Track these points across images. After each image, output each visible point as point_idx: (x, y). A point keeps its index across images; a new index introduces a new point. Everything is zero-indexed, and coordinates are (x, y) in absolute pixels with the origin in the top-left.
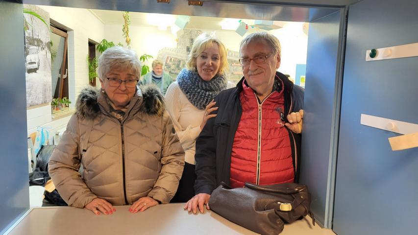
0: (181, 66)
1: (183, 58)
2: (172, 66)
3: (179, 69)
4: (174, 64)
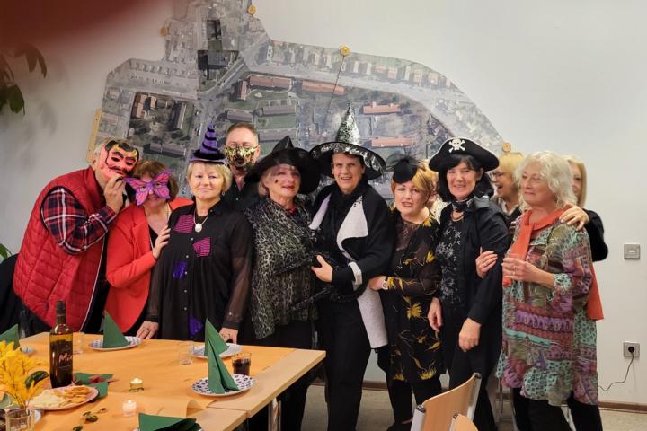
2: (151, 126)
4: (158, 119)
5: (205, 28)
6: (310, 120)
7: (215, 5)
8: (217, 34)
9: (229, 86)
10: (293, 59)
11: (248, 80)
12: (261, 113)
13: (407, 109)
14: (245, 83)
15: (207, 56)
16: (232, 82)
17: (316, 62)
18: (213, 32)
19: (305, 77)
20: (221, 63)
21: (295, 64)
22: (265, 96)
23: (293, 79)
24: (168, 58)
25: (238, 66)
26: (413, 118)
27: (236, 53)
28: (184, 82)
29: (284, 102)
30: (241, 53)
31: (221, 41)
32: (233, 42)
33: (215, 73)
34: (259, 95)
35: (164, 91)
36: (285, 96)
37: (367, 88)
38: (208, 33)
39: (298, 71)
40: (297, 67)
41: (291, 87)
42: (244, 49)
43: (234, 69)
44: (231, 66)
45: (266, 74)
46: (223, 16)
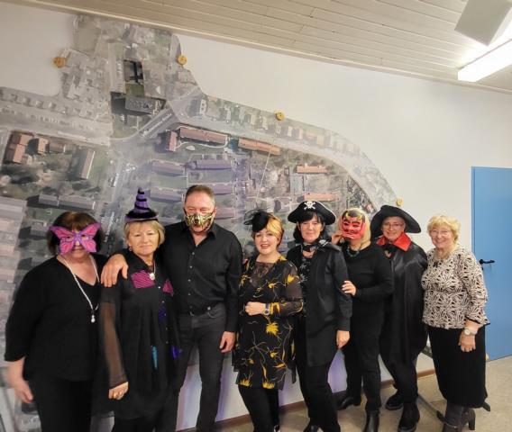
1: (95, 141)
2: (40, 173)
3: (77, 188)
4: (51, 166)
5: (120, 68)
6: (247, 175)
7: (134, 45)
8: (138, 77)
9: (155, 135)
10: (228, 116)
11: (178, 132)
12: (194, 166)
13: (331, 171)
14: (174, 135)
15: (124, 100)
16: (157, 132)
17: (253, 122)
18: (132, 74)
19: (241, 135)
20: (143, 110)
21: (230, 121)
22: (198, 150)
23: (229, 135)
24: (65, 95)
25: (164, 115)
26: (336, 178)
27: (163, 101)
28: (91, 126)
29: (219, 157)
30: (168, 102)
31: (142, 86)
32: (158, 90)
33: (135, 120)
34: (192, 148)
35: (60, 133)
36: (221, 151)
37: (299, 150)
38: (125, 74)
39: (234, 129)
40: (233, 125)
41: (227, 143)
42: (172, 99)
43: (160, 118)
44: (155, 114)
45: (199, 128)
46: (145, 59)
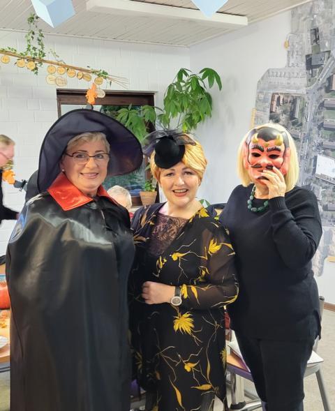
0: (297, 115)
1: (300, 92)
2: (281, 117)
4: (284, 112)
5: (309, 37)
7: (315, 16)
8: (317, 39)
9: (325, 80)
14: (334, 77)
15: (311, 59)
16: (327, 77)
18: (314, 38)
20: (320, 63)
24: (289, 64)
25: (330, 63)
27: (329, 52)
28: (298, 82)
30: (332, 52)
31: (319, 45)
32: (327, 44)
33: (316, 72)
35: (287, 90)
38: (311, 40)
42: (334, 49)
43: (327, 66)
44: (326, 63)
46: (320, 24)
